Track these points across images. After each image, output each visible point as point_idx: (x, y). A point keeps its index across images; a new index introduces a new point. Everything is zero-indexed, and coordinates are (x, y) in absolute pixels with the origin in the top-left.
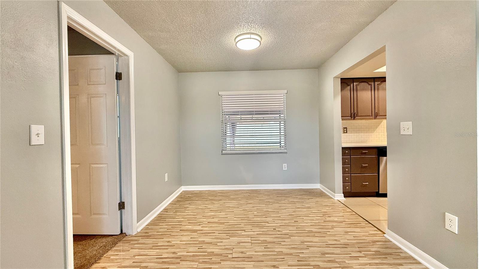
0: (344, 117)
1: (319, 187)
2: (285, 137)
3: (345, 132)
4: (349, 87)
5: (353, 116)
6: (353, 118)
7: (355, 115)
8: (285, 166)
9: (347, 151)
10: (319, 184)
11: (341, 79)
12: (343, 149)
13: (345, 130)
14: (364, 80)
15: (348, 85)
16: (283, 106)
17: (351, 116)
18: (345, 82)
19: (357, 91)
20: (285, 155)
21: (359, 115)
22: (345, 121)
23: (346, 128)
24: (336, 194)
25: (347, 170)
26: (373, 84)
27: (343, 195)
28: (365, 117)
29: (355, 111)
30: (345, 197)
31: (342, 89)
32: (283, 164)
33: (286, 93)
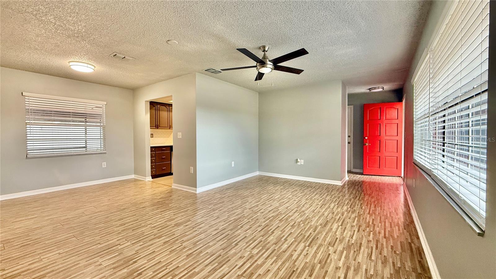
0: (151, 127)
1: (133, 177)
2: (104, 140)
3: (152, 137)
4: (155, 107)
5: (157, 126)
6: (157, 128)
7: (158, 126)
8: (104, 164)
9: (153, 149)
10: (134, 175)
11: (150, 102)
12: (151, 147)
13: (152, 135)
14: (163, 105)
15: (154, 106)
16: (102, 111)
17: (156, 127)
18: (153, 104)
19: (159, 111)
20: (105, 154)
21: (161, 126)
22: (152, 129)
23: (152, 134)
24: (146, 178)
25: (153, 161)
26: (168, 107)
27: (151, 177)
28: (164, 128)
29: (158, 124)
30: (152, 178)
31: (151, 109)
32: (103, 163)
33: (105, 105)
